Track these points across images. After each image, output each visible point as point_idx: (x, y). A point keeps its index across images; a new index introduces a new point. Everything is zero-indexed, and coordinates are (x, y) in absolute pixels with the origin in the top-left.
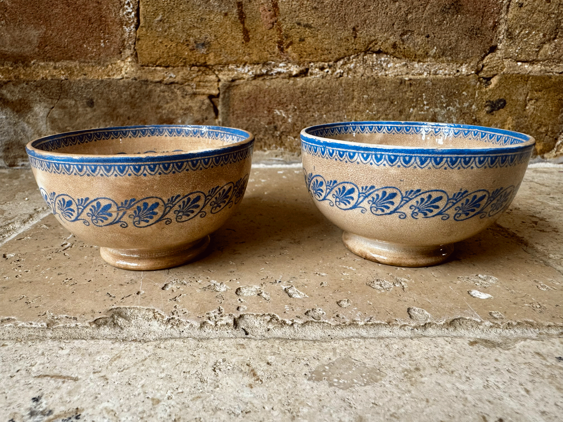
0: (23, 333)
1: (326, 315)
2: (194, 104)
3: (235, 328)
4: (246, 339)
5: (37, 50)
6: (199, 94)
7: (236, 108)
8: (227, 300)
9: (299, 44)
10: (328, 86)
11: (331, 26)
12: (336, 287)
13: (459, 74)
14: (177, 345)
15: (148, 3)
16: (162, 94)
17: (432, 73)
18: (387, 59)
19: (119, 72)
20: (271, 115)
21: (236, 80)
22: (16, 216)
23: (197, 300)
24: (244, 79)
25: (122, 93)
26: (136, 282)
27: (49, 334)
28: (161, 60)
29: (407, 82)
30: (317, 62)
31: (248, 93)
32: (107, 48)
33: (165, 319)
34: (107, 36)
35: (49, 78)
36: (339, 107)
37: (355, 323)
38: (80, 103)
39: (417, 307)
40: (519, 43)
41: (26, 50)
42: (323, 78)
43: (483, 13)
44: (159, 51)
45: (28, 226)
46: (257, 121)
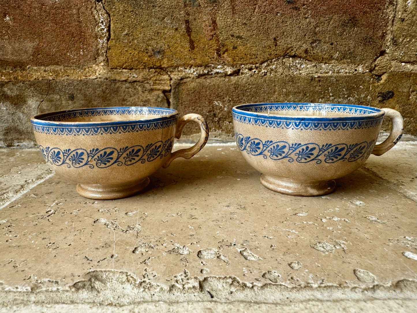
0: (9, 297)
1: (282, 278)
2: (151, 97)
3: (201, 291)
4: (213, 303)
5: (31, 57)
6: (155, 90)
7: (184, 100)
8: (191, 263)
9: (233, 50)
10: (255, 82)
11: (257, 37)
12: (285, 250)
13: (356, 72)
14: (150, 309)
15: (117, 22)
16: (127, 90)
17: (335, 72)
18: (300, 61)
19: (94, 74)
20: (211, 106)
21: (184, 78)
22: (10, 187)
23: (164, 263)
24: (190, 78)
25: (96, 90)
26: (110, 246)
27: (33, 298)
28: (127, 64)
29: (316, 79)
30: (247, 64)
31: (194, 88)
32: (85, 56)
33: (138, 282)
34: (85, 46)
35: (41, 79)
36: (264, 99)
37: (309, 285)
38: (63, 97)
39: (362, 268)
40: (402, 48)
41: (23, 57)
42: (251, 76)
43: (374, 26)
44: (125, 57)
45: (19, 195)
46: (200, 110)
